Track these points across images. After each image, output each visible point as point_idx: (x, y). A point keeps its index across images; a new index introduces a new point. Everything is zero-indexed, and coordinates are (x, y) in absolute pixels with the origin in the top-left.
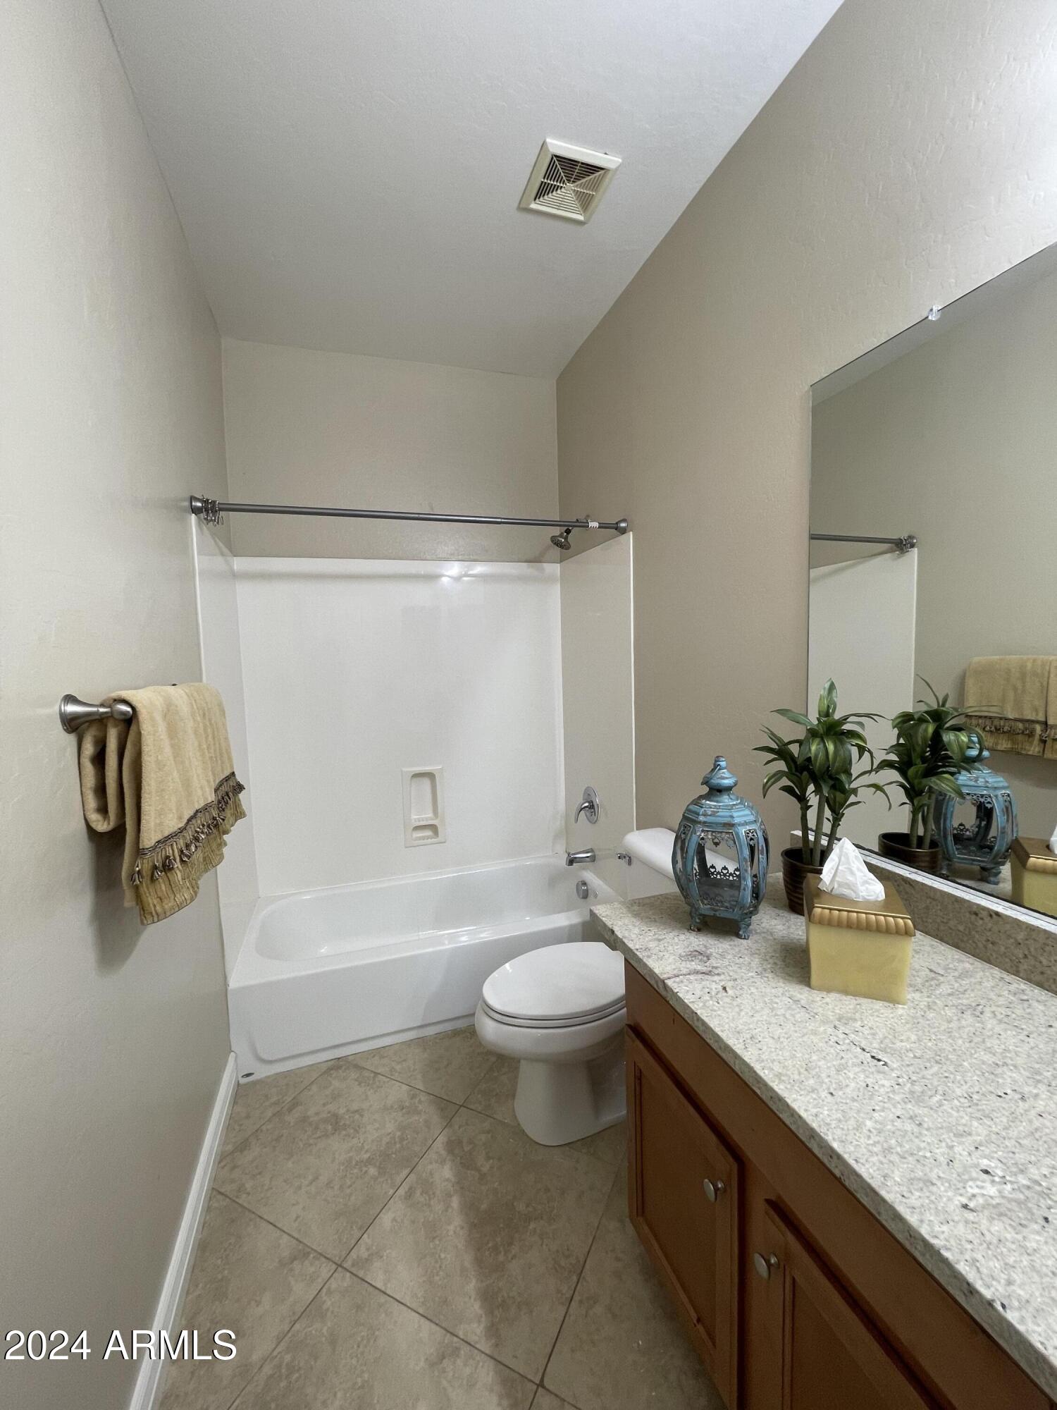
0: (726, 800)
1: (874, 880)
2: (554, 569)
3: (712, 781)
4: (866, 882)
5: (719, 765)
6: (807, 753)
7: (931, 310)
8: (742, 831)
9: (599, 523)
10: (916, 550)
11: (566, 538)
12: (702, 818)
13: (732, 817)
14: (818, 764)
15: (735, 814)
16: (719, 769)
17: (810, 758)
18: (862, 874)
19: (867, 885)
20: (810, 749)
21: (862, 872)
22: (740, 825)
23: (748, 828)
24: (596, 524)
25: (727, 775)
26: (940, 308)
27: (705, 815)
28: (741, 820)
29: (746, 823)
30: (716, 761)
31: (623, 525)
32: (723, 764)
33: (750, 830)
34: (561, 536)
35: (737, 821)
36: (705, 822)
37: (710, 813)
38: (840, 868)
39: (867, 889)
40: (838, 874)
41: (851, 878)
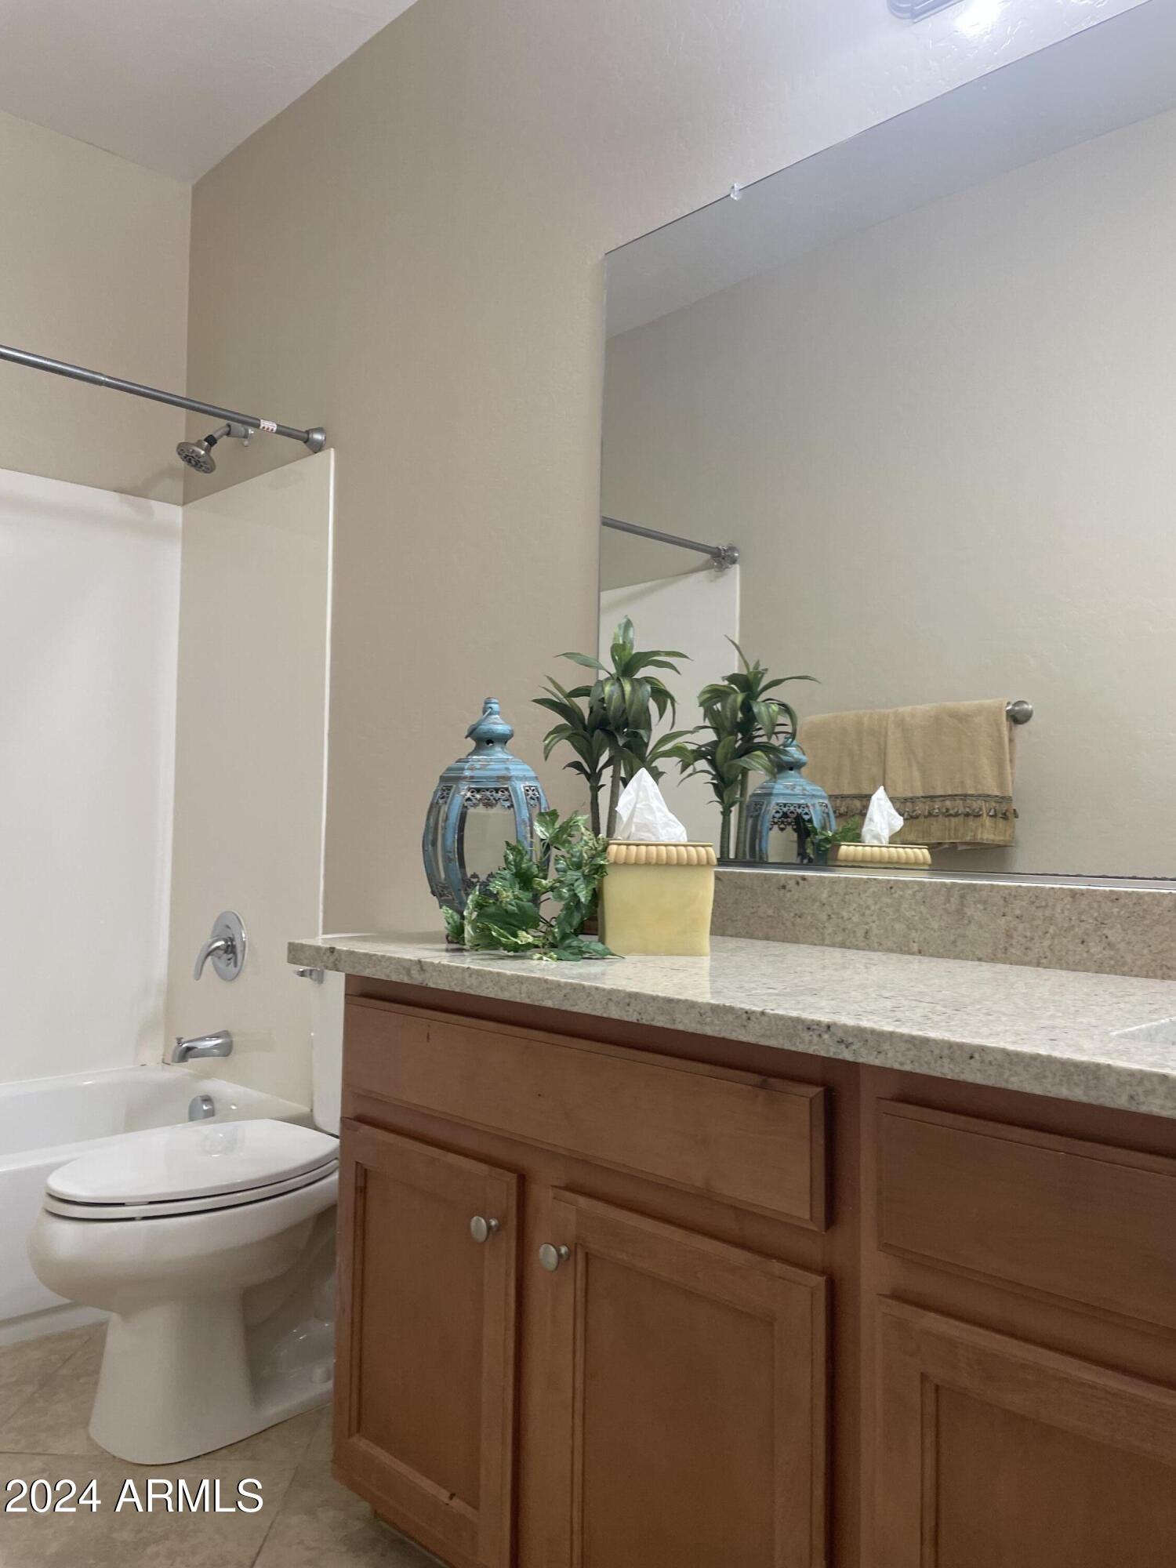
0: (498, 753)
1: (674, 822)
2: (172, 514)
3: (481, 727)
4: (666, 825)
5: (491, 708)
6: (600, 694)
7: (733, 187)
8: (521, 787)
9: (278, 425)
10: (737, 567)
11: (207, 450)
12: (467, 773)
13: (507, 769)
14: (612, 708)
15: (511, 767)
16: (490, 714)
17: (603, 698)
18: (663, 815)
19: (668, 828)
20: (603, 690)
21: (663, 812)
22: (517, 778)
23: (528, 784)
24: (273, 426)
25: (500, 721)
26: (742, 187)
27: (471, 769)
28: (520, 774)
29: (525, 779)
30: (486, 703)
31: (318, 437)
32: (495, 707)
33: (530, 787)
34: (199, 444)
35: (513, 773)
36: (472, 777)
37: (478, 767)
38: (638, 806)
39: (667, 831)
40: (636, 813)
41: (650, 818)
